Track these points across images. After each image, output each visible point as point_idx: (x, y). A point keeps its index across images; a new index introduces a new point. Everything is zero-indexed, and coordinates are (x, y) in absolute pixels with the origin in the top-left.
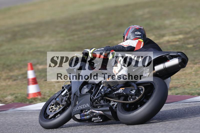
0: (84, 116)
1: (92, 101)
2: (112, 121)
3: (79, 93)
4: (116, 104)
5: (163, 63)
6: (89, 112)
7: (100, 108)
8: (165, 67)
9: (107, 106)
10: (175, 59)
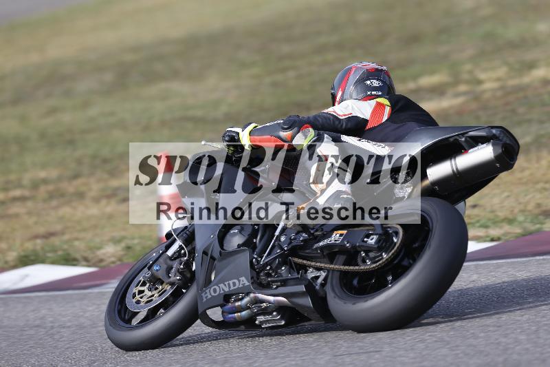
0: (235, 313)
1: (255, 270)
2: (313, 322)
3: (217, 248)
4: (323, 274)
5: (451, 159)
6: (246, 300)
7: (277, 287)
8: (457, 169)
9: (297, 281)
10: (485, 145)
